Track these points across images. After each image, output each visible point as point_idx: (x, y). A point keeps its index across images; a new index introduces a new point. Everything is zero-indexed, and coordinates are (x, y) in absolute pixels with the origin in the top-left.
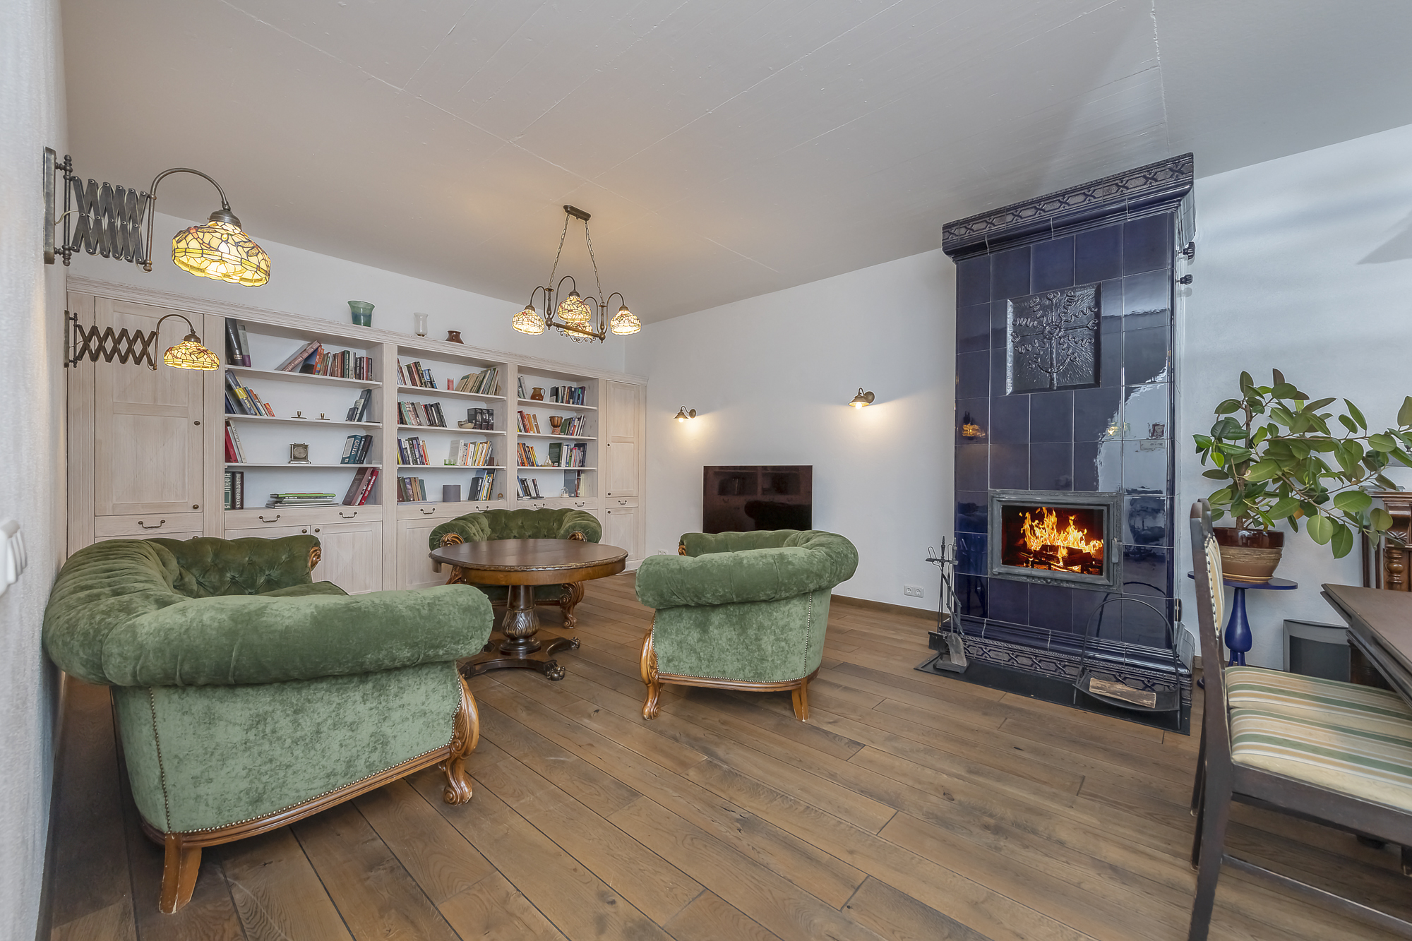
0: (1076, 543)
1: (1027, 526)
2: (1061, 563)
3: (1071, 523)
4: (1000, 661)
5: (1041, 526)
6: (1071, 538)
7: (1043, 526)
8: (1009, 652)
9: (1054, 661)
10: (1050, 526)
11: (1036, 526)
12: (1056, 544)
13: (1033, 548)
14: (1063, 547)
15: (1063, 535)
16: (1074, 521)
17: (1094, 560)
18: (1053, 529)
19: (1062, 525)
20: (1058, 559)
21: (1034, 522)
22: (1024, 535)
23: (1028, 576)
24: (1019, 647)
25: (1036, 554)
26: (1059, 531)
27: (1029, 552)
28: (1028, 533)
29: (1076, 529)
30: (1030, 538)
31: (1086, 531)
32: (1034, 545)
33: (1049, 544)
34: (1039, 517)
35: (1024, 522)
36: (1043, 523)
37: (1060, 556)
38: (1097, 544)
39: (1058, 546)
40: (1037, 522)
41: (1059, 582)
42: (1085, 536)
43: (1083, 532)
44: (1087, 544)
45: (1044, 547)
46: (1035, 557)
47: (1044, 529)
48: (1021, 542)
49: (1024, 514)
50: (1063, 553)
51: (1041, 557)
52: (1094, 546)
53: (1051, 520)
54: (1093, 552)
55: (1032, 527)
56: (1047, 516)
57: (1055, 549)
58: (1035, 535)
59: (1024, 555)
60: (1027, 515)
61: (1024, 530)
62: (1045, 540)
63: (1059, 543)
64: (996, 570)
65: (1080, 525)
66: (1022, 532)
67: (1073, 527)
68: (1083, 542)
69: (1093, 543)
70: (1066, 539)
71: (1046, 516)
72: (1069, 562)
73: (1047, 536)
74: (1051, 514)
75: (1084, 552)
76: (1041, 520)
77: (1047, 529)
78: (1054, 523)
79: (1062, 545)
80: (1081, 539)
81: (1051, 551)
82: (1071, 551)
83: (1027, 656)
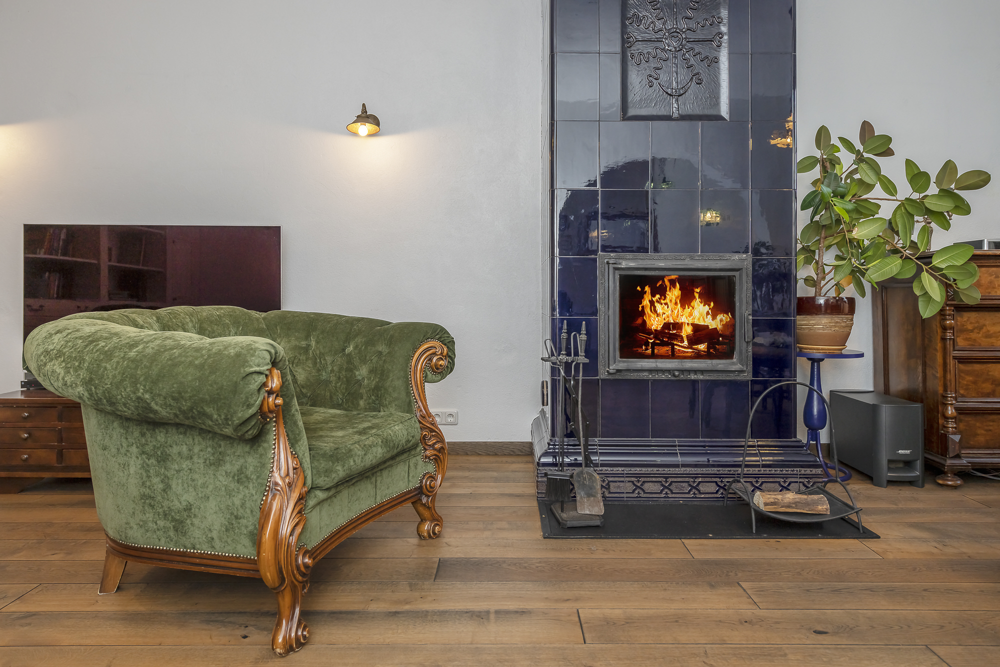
0: (701, 319)
1: (646, 302)
2: (686, 343)
3: (697, 295)
4: (622, 495)
5: (662, 301)
6: (696, 313)
7: (665, 301)
8: (633, 479)
9: (687, 479)
10: (673, 301)
11: (657, 301)
12: (680, 321)
13: (654, 328)
14: (688, 324)
15: (687, 310)
16: (700, 294)
17: (721, 335)
18: (676, 304)
19: (686, 299)
20: (682, 338)
21: (654, 296)
22: (643, 313)
23: (650, 371)
24: (644, 470)
25: (657, 334)
26: (683, 307)
27: (649, 332)
28: (647, 310)
29: (701, 303)
30: (650, 316)
31: (712, 304)
32: (655, 323)
33: (672, 321)
34: (661, 291)
35: (643, 298)
36: (665, 297)
37: (684, 334)
38: (724, 318)
39: (682, 323)
40: (658, 296)
41: (686, 374)
42: (712, 309)
43: (709, 305)
44: (714, 318)
45: (667, 326)
46: (656, 338)
47: (666, 304)
48: (639, 321)
49: (643, 288)
50: (687, 330)
51: (663, 337)
52: (721, 320)
53: (674, 294)
54: (719, 327)
55: (652, 303)
56: (670, 289)
57: (678, 326)
58: (656, 311)
59: (642, 336)
60: (647, 289)
61: (643, 307)
62: (668, 317)
63: (683, 319)
64: (613, 367)
65: (706, 298)
66: (640, 309)
67: (698, 300)
68: (709, 317)
69: (719, 317)
70: (691, 315)
71: (668, 289)
72: (694, 340)
73: (670, 312)
74: (675, 287)
75: (710, 328)
76: (663, 294)
77: (669, 304)
78: (677, 298)
79: (687, 322)
80: (708, 313)
81: (674, 329)
82: (697, 328)
83: (654, 479)
